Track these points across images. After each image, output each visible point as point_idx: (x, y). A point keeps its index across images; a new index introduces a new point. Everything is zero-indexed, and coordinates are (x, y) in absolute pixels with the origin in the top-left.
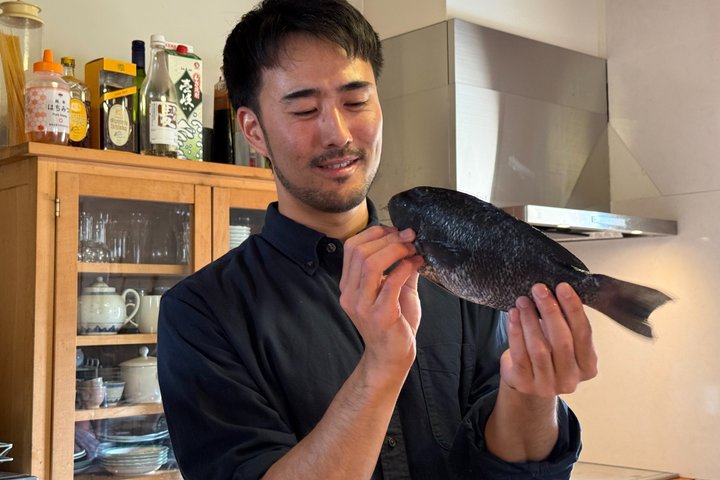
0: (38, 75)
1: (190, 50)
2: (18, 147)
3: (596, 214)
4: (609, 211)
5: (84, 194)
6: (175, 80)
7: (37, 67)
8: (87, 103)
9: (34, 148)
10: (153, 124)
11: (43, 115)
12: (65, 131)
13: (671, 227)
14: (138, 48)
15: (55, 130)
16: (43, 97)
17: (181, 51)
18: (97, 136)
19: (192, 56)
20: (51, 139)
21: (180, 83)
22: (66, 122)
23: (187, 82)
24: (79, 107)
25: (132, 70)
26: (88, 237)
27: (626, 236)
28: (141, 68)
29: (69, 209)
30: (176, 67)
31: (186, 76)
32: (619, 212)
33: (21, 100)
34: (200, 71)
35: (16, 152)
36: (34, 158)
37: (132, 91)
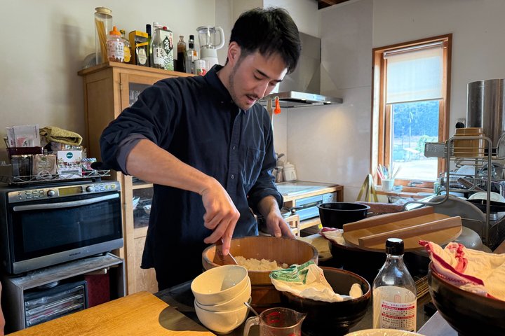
0: (112, 36)
1: (168, 29)
2: (105, 63)
3: (315, 95)
4: (319, 94)
5: (131, 81)
6: (163, 40)
7: (111, 33)
8: (130, 48)
9: (111, 64)
10: (155, 56)
11: (114, 51)
12: (123, 58)
13: (341, 101)
14: (148, 27)
15: (119, 58)
16: (114, 44)
17: (164, 29)
18: (134, 60)
19: (169, 31)
20: (117, 60)
21: (164, 41)
22: (123, 54)
23: (167, 41)
24: (127, 49)
25: (146, 35)
26: (132, 98)
27: (325, 104)
28: (150, 35)
29: (125, 87)
30: (163, 35)
31: (167, 38)
32: (323, 95)
33: (106, 46)
34: (172, 37)
35: (105, 65)
36: (111, 68)
37: (147, 43)
